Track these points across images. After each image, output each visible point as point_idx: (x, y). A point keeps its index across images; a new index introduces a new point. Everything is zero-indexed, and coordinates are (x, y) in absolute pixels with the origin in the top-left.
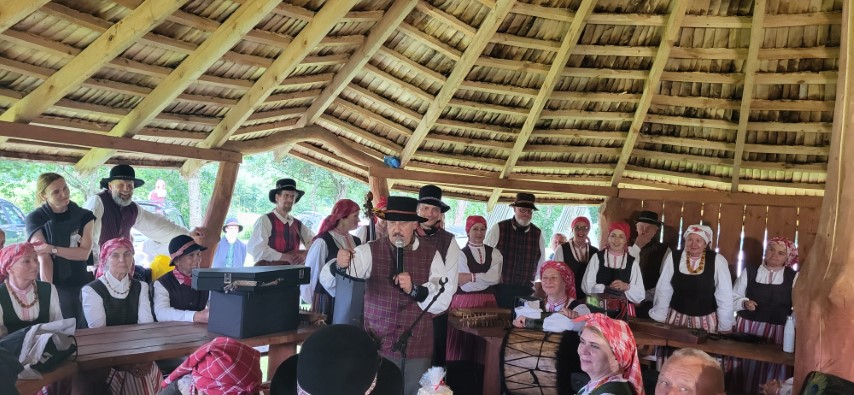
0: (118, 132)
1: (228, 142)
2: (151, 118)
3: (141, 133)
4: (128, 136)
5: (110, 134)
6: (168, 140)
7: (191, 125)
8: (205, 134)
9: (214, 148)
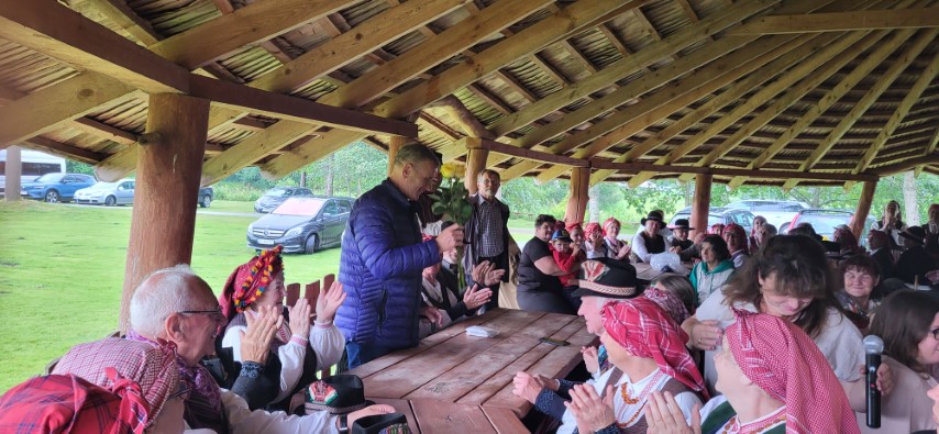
0: (801, 169)
1: (868, 169)
2: (817, 161)
3: (814, 168)
4: (806, 171)
5: (798, 170)
6: (832, 171)
7: (844, 162)
8: (854, 166)
9: (859, 173)
